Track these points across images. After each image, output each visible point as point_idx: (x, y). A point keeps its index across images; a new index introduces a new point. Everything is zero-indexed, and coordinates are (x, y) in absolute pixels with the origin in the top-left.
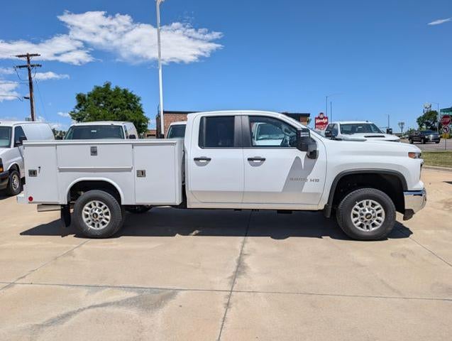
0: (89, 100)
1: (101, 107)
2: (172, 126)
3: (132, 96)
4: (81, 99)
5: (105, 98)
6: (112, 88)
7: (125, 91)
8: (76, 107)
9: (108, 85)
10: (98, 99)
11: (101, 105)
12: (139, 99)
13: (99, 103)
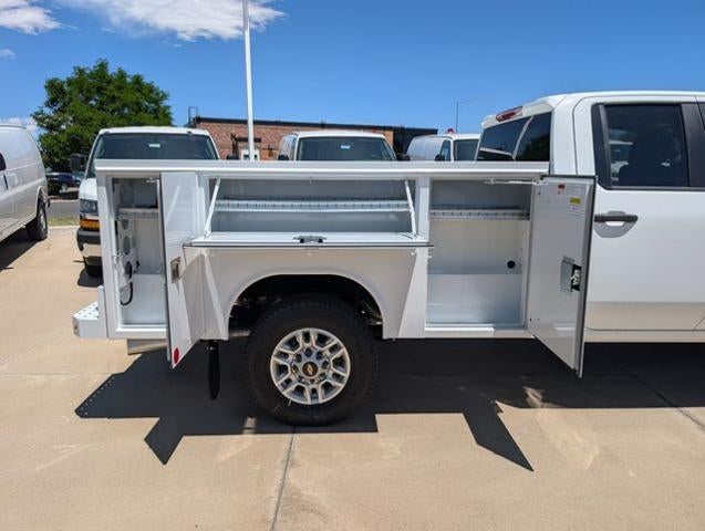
0: (70, 93)
1: (92, 106)
2: (301, 139)
3: (151, 89)
4: (55, 88)
5: (99, 89)
6: (112, 70)
7: (138, 80)
8: (47, 105)
9: (103, 66)
10: (88, 91)
11: (93, 102)
12: (165, 96)
13: (88, 99)
